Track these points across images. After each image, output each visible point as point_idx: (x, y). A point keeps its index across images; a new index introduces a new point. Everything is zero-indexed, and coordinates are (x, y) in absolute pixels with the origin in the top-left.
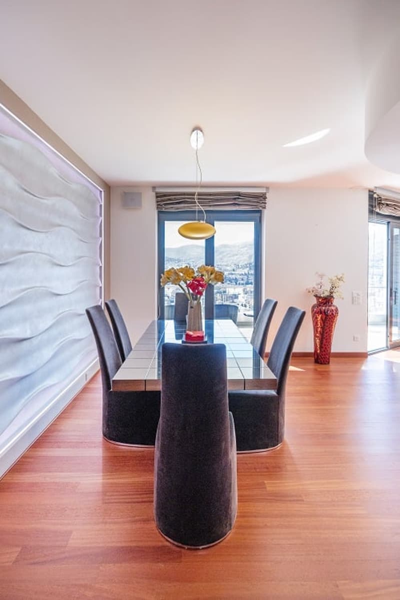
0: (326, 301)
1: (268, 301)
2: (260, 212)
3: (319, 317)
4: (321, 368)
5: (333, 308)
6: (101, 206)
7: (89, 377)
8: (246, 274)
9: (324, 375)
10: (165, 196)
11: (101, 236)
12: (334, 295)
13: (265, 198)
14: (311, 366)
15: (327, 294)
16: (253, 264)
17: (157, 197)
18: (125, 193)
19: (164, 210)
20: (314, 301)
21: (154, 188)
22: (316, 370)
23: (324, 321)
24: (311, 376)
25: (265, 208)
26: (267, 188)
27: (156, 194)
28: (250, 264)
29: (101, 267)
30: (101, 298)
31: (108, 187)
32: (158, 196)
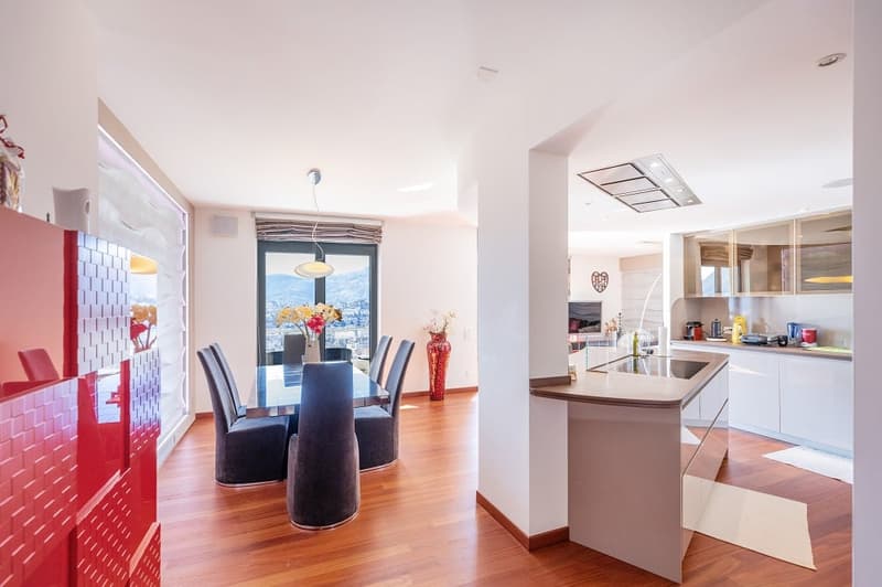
0: (440, 337)
1: (384, 338)
2: (376, 246)
3: (434, 355)
4: (435, 403)
5: (446, 344)
6: (184, 232)
7: (178, 439)
8: (356, 315)
9: (439, 409)
10: (267, 223)
11: (184, 268)
12: (446, 331)
13: (381, 232)
14: (427, 403)
15: (440, 331)
16: (368, 301)
17: (257, 224)
18: (216, 217)
19: (266, 239)
20: (429, 338)
21: (253, 213)
22: (431, 407)
23: (438, 357)
24: (427, 411)
25: (380, 242)
26: (383, 221)
27: (257, 220)
28: (362, 301)
29: (184, 308)
30: (185, 345)
31: (193, 208)
32: (259, 223)
